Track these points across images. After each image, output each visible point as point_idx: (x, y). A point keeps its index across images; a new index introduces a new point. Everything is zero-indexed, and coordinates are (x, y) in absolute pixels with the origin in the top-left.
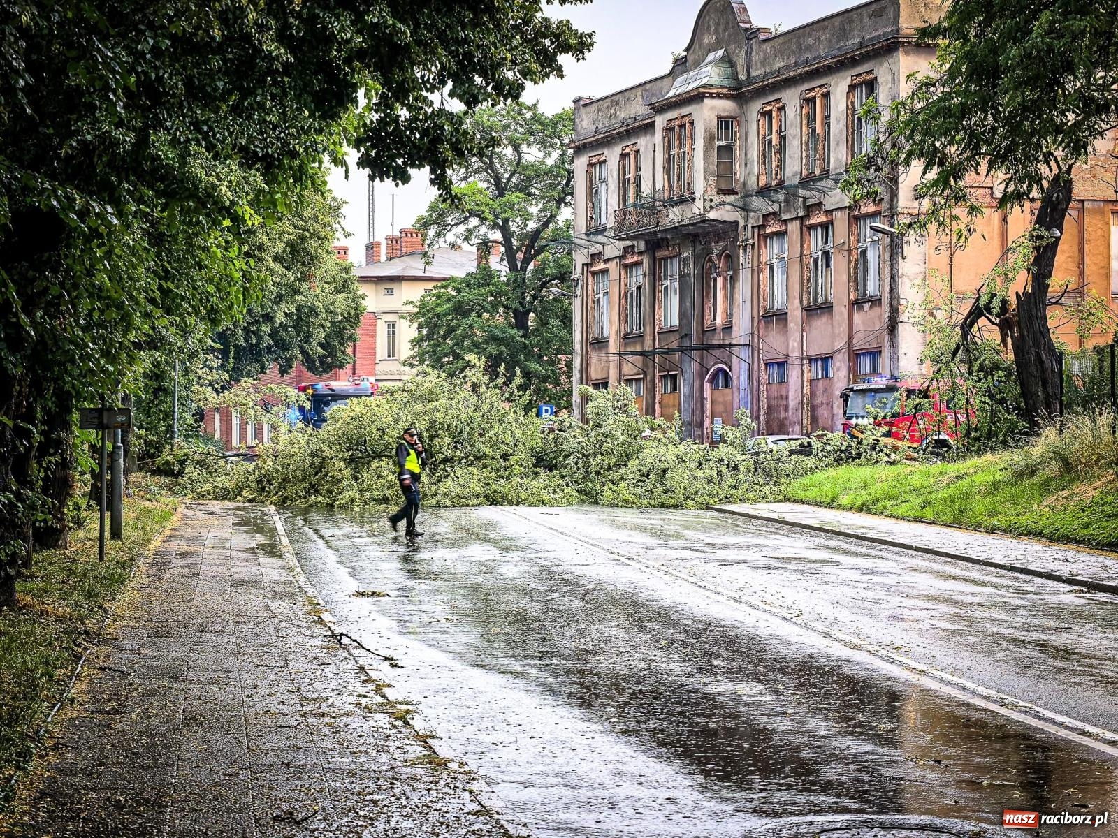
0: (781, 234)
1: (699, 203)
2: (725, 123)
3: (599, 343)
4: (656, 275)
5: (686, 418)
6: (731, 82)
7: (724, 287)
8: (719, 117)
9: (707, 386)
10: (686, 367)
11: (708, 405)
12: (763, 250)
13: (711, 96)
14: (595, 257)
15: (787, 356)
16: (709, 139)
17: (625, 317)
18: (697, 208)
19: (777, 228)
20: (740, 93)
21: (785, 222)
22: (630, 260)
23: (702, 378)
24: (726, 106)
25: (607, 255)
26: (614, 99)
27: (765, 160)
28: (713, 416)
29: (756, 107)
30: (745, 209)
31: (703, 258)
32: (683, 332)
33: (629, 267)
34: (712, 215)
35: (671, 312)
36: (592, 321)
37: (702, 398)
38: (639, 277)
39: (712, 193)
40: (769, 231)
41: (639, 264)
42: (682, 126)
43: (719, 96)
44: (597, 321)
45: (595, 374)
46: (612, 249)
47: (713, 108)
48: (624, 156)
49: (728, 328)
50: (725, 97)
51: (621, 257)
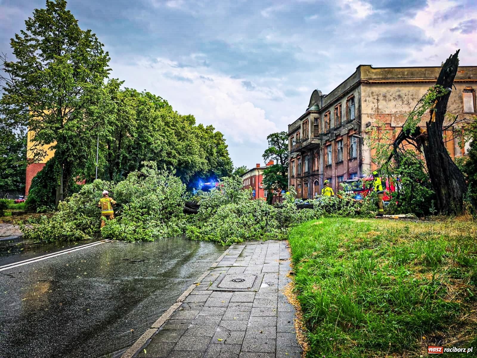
0: (330, 145)
1: (310, 139)
2: (316, 119)
3: (293, 177)
4: (303, 161)
5: (309, 193)
6: (318, 110)
7: (317, 161)
8: (314, 118)
9: (314, 185)
10: (309, 180)
11: (314, 189)
12: (326, 150)
13: (312, 113)
14: (292, 158)
15: (332, 176)
16: (312, 123)
17: (297, 170)
18: (309, 140)
19: (329, 144)
20: (320, 112)
21: (331, 141)
22: (298, 157)
23: (312, 183)
24: (316, 115)
25: (294, 157)
26: (295, 123)
27: (326, 127)
28: (315, 192)
29: (324, 114)
30: (321, 140)
31: (313, 154)
32: (308, 172)
33: (298, 159)
34: (313, 142)
35: (306, 169)
36: (291, 172)
37: (313, 188)
38: (300, 161)
39: (313, 136)
40: (327, 144)
41: (300, 158)
42: (306, 122)
43: (314, 113)
44: (293, 172)
45: (292, 184)
46: (295, 155)
47: (313, 116)
48: (297, 135)
49: (318, 170)
50: (316, 113)
51: (297, 157)
